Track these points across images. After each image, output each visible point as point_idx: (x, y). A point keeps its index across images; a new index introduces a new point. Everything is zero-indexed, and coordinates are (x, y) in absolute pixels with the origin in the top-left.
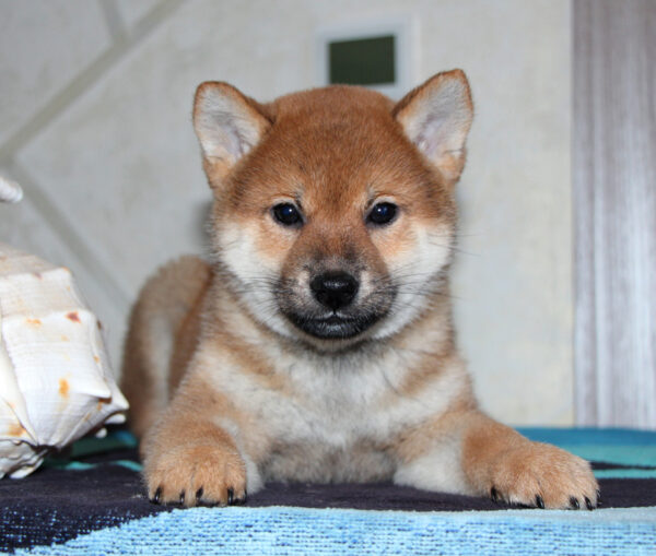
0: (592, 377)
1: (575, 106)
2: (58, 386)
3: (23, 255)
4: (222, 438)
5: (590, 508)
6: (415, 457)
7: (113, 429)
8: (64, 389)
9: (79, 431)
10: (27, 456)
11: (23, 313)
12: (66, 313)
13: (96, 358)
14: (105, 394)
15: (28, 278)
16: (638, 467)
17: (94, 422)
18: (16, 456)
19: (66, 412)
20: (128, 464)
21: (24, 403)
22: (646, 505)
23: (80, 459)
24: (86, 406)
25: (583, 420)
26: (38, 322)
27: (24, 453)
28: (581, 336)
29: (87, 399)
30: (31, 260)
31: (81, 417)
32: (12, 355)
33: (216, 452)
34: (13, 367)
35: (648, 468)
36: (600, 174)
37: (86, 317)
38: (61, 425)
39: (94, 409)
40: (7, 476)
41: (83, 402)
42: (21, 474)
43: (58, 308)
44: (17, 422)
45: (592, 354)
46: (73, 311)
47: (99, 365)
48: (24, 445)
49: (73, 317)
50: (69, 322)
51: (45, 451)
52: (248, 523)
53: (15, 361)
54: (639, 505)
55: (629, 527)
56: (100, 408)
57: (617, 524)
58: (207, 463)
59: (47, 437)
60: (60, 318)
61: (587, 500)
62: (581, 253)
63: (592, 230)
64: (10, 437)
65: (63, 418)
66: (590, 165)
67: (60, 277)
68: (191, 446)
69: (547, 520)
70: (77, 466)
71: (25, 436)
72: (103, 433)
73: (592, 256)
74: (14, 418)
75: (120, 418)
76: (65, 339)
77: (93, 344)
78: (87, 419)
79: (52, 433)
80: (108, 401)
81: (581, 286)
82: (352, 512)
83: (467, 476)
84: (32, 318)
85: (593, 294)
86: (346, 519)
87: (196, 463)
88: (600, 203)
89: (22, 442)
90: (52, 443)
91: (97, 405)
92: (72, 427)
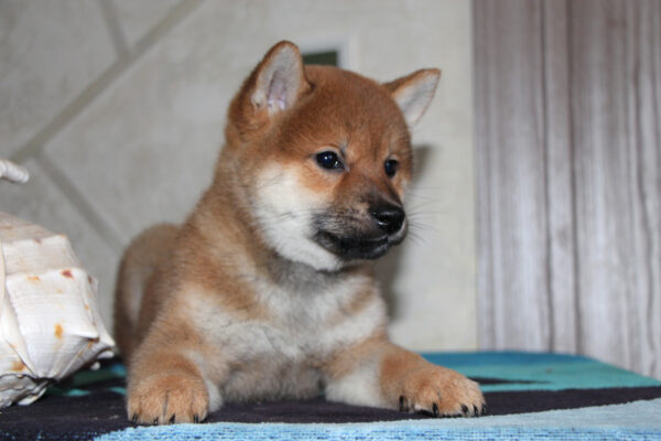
0: (492, 313)
1: (476, 104)
2: (53, 330)
3: (27, 225)
4: (188, 368)
5: (476, 415)
6: (341, 375)
7: (105, 363)
8: (59, 332)
9: (74, 364)
10: (30, 387)
11: (25, 271)
12: (62, 270)
13: (86, 307)
14: (93, 334)
15: (30, 244)
16: (521, 382)
17: (87, 358)
18: (20, 387)
19: (61, 351)
20: (119, 390)
21: (25, 344)
22: (519, 412)
23: (82, 387)
24: (78, 345)
25: (485, 346)
26: (37, 278)
27: (27, 384)
28: (483, 282)
29: (79, 340)
30: (34, 228)
31: (74, 355)
32: (14, 305)
33: (185, 380)
34: (16, 315)
35: (528, 382)
36: (495, 156)
37: (77, 273)
38: (57, 361)
39: (85, 347)
40: (15, 403)
41: (75, 342)
42: (27, 401)
43: (55, 267)
44: (18, 360)
45: (491, 295)
46: (67, 269)
47: (89, 312)
48: (26, 379)
49: (67, 274)
50: (64, 278)
51: (45, 383)
52: (198, 435)
53: (18, 310)
54: (513, 413)
55: (500, 432)
56: (90, 347)
57: (490, 429)
58: (178, 391)
59: (46, 370)
60: (55, 275)
61: (475, 408)
62: (482, 218)
63: (489, 199)
64: (14, 372)
65: (59, 356)
66: (488, 149)
67: (58, 242)
68: (165, 375)
69: (436, 427)
70: (77, 393)
71: (26, 371)
72: (97, 366)
73: (489, 220)
74: (16, 356)
75: (109, 354)
76: (60, 291)
77: (84, 295)
78: (80, 356)
79: (50, 368)
80: (96, 340)
81: (482, 242)
82: (282, 425)
83: (383, 389)
84: (32, 275)
85: (491, 248)
86: (276, 431)
87: (168, 391)
88: (496, 179)
89: (24, 376)
90: (51, 375)
91: (88, 344)
92: (67, 362)
